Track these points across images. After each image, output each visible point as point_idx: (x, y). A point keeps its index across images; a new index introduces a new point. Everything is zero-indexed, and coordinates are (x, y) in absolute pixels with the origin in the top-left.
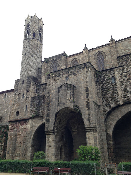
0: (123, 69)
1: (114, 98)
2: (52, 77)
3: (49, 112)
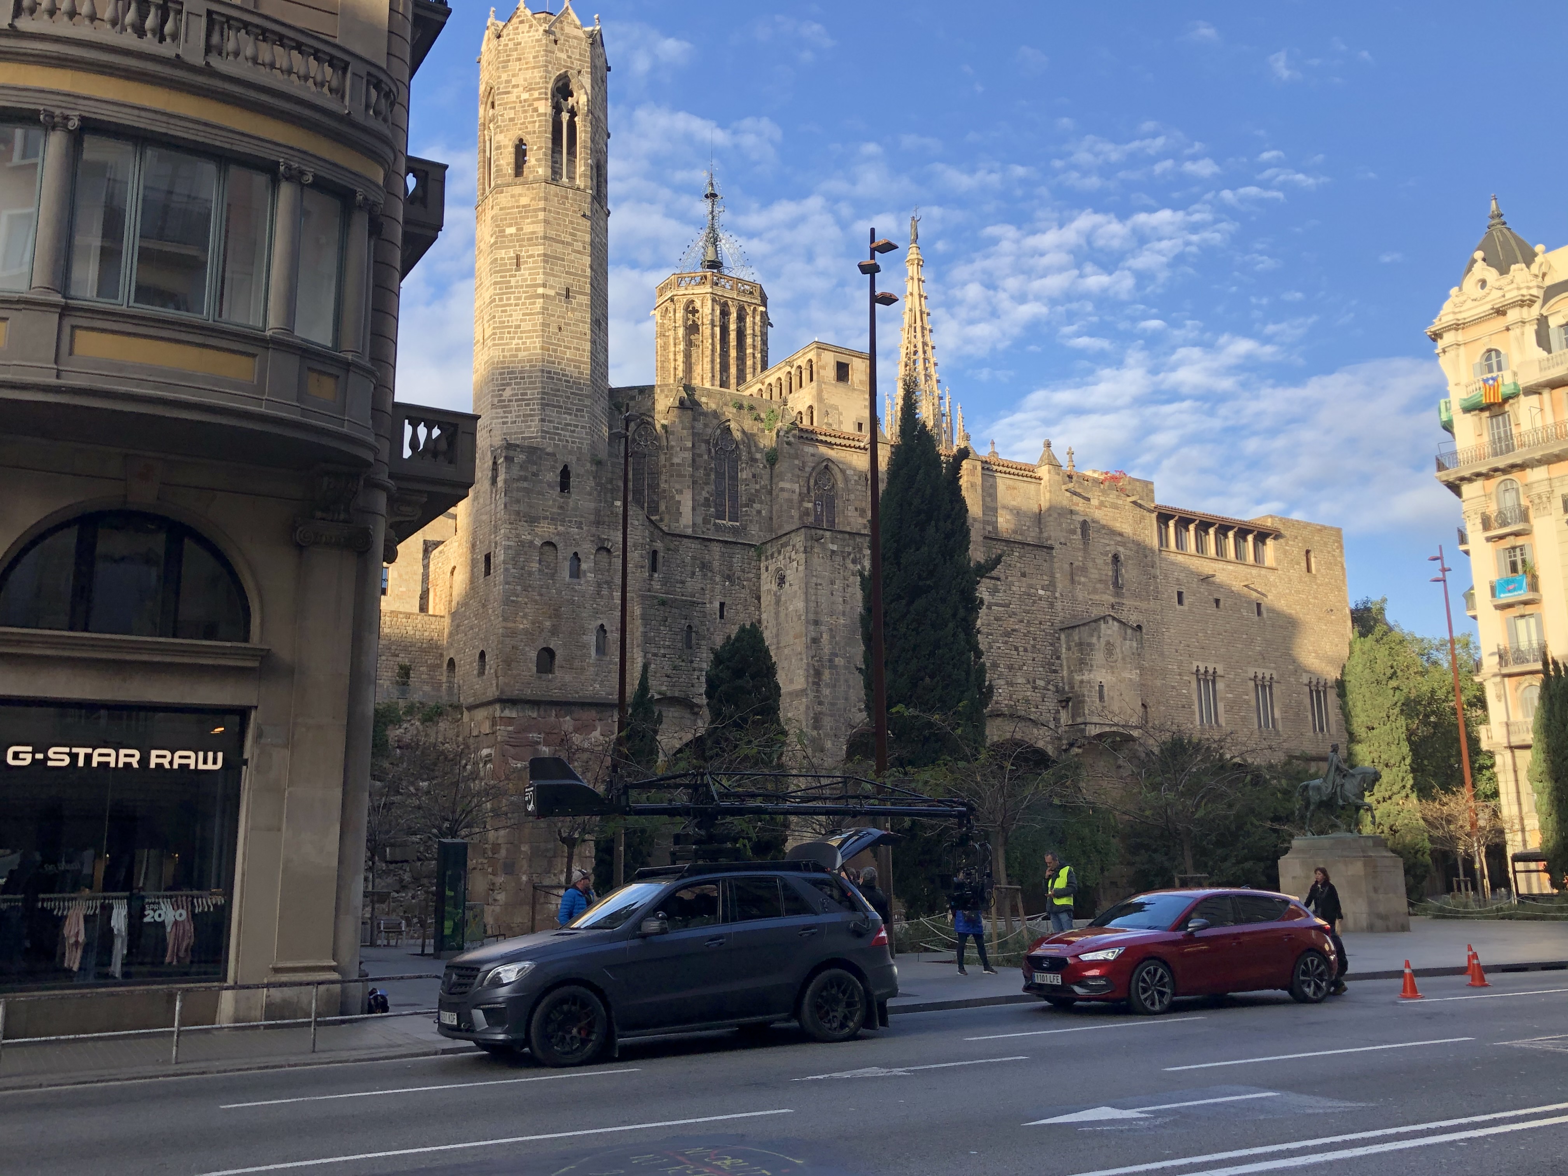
0: (996, 589)
2: (829, 553)
3: (818, 708)
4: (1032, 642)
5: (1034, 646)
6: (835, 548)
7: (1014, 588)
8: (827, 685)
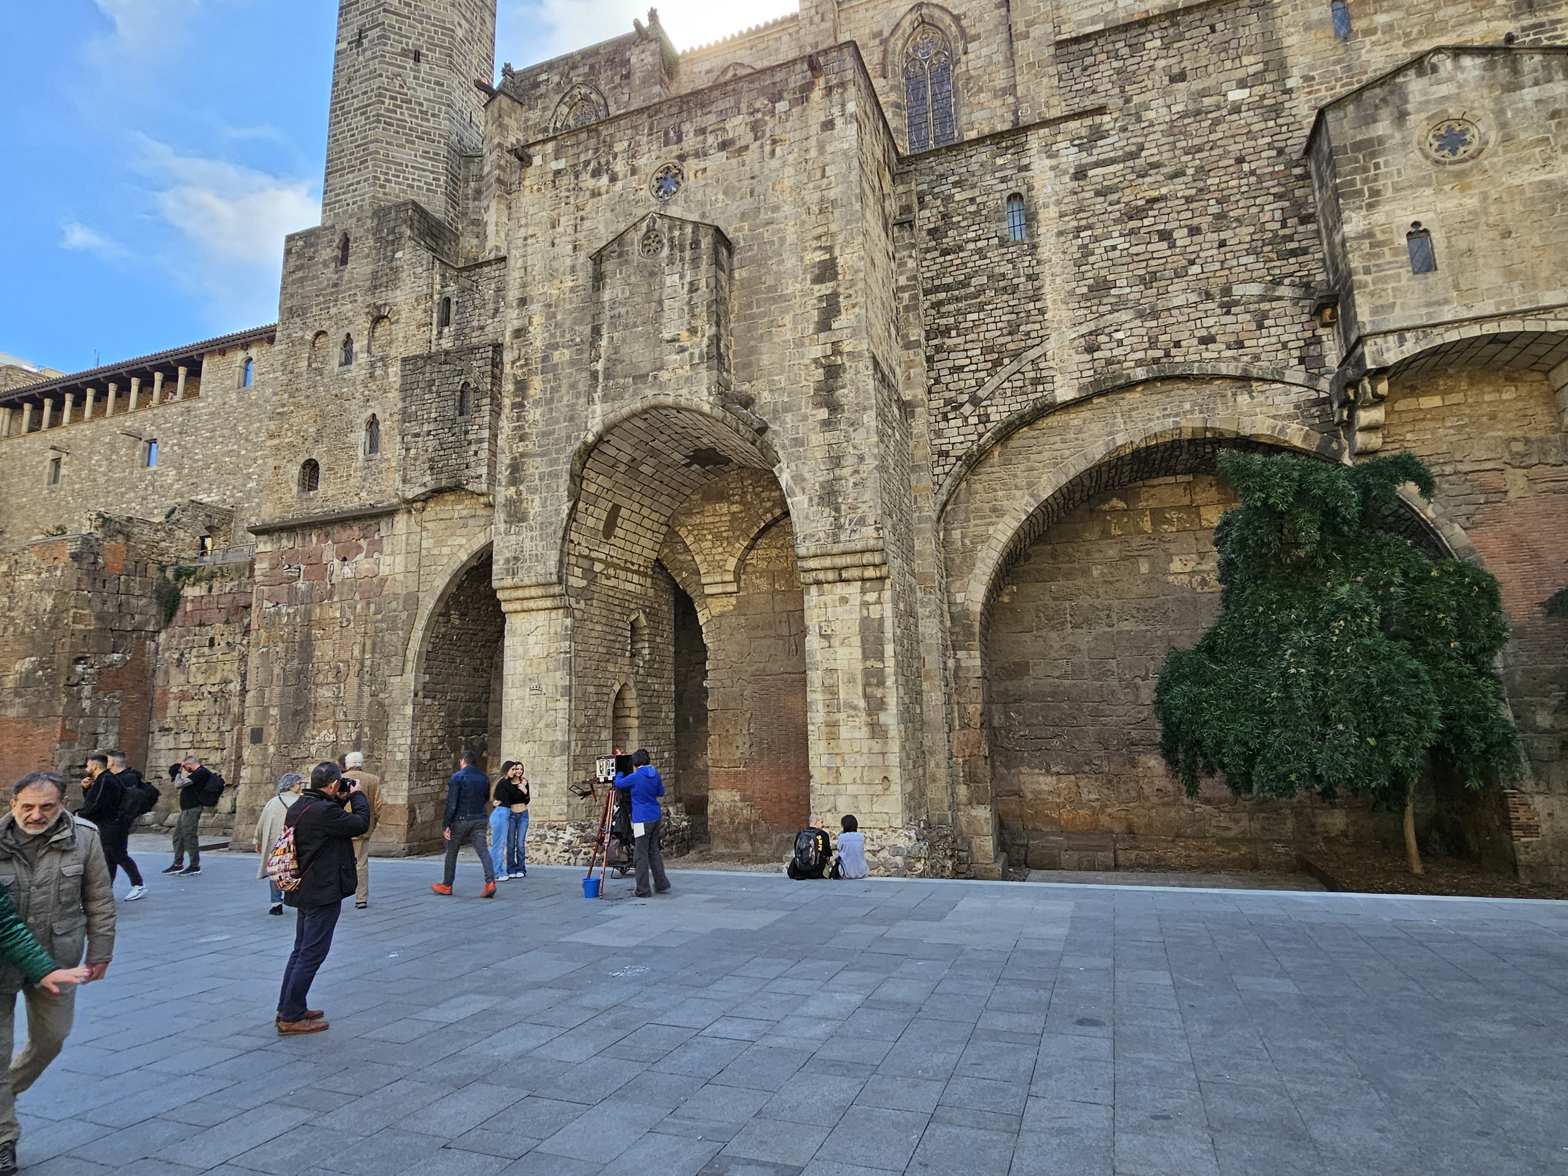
0: (1097, 134)
1: (1016, 355)
2: (550, 177)
3: (521, 447)
4: (1214, 209)
5: (1221, 216)
6: (561, 164)
7: (1151, 115)
8: (537, 403)
